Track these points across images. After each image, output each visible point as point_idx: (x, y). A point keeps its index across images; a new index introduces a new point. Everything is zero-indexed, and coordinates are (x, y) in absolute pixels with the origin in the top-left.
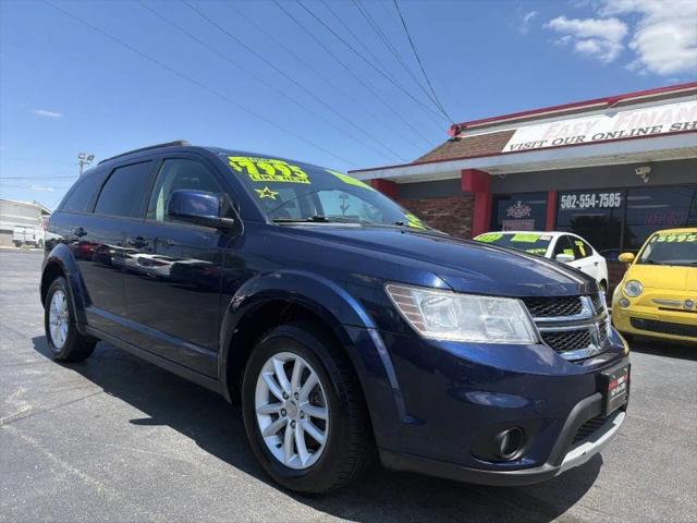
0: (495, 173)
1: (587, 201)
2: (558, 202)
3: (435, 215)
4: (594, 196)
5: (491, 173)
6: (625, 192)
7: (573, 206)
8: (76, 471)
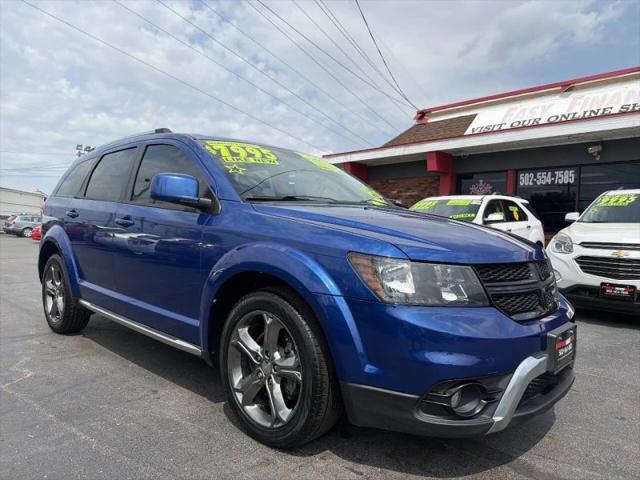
0: (458, 155)
1: (544, 179)
2: (517, 180)
3: (404, 194)
4: (549, 173)
5: (454, 155)
6: (579, 169)
7: (531, 184)
8: (74, 430)
